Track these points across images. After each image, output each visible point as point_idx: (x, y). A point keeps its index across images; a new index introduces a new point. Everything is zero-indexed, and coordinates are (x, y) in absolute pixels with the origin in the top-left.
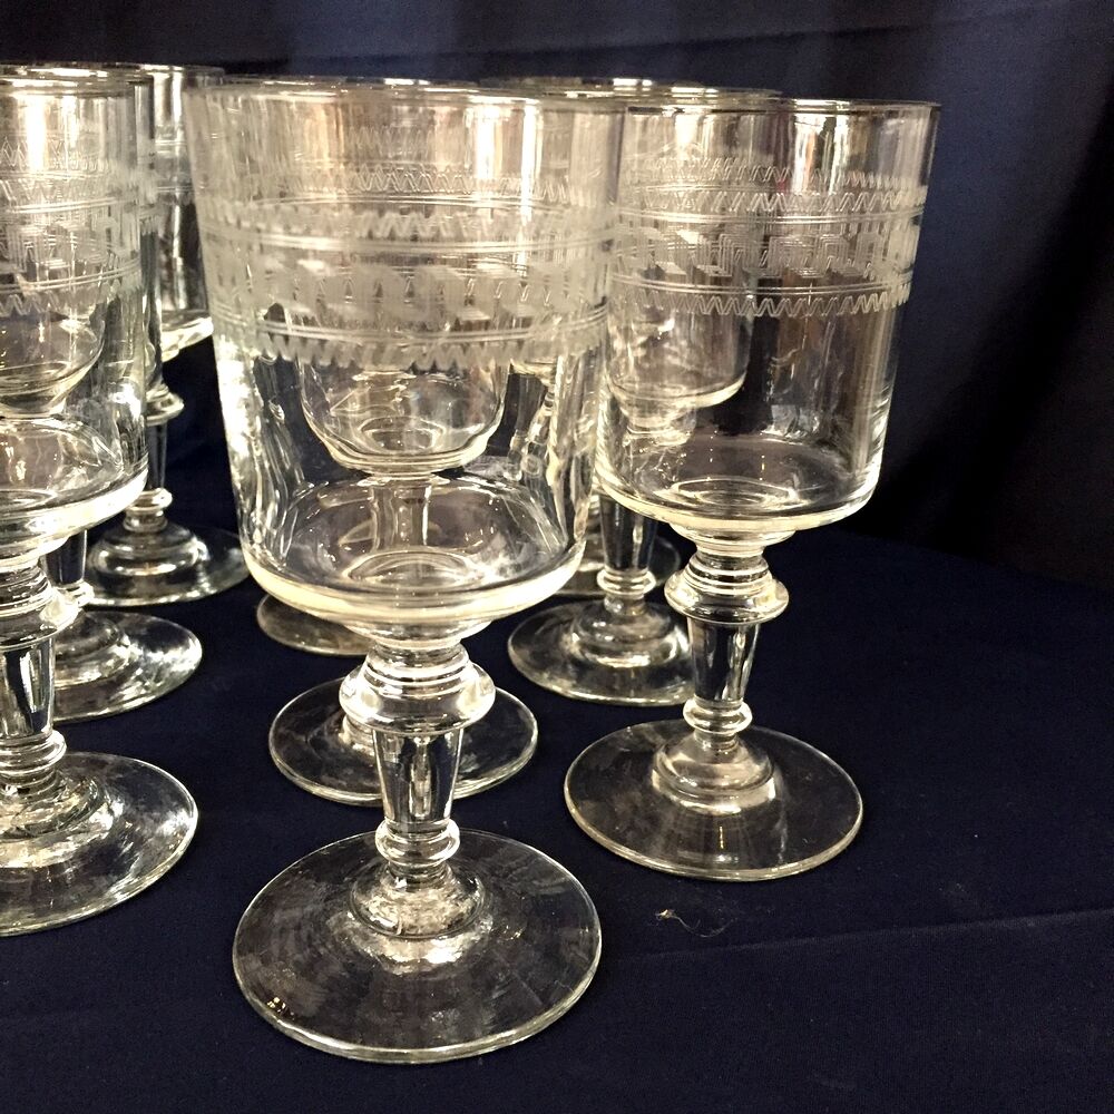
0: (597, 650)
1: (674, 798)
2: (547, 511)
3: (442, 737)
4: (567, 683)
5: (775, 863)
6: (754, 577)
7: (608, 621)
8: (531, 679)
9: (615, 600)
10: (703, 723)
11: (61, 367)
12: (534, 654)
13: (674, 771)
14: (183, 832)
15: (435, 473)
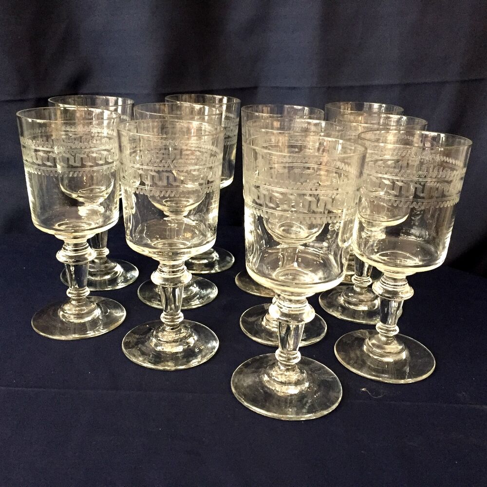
0: (349, 303)
1: (371, 355)
2: (335, 259)
3: (298, 326)
4: (339, 314)
5: (404, 378)
6: (401, 285)
7: (354, 294)
8: (326, 311)
9: (358, 287)
10: (382, 331)
11: (188, 201)
12: (327, 303)
13: (371, 346)
14: (214, 348)
15: (301, 245)
